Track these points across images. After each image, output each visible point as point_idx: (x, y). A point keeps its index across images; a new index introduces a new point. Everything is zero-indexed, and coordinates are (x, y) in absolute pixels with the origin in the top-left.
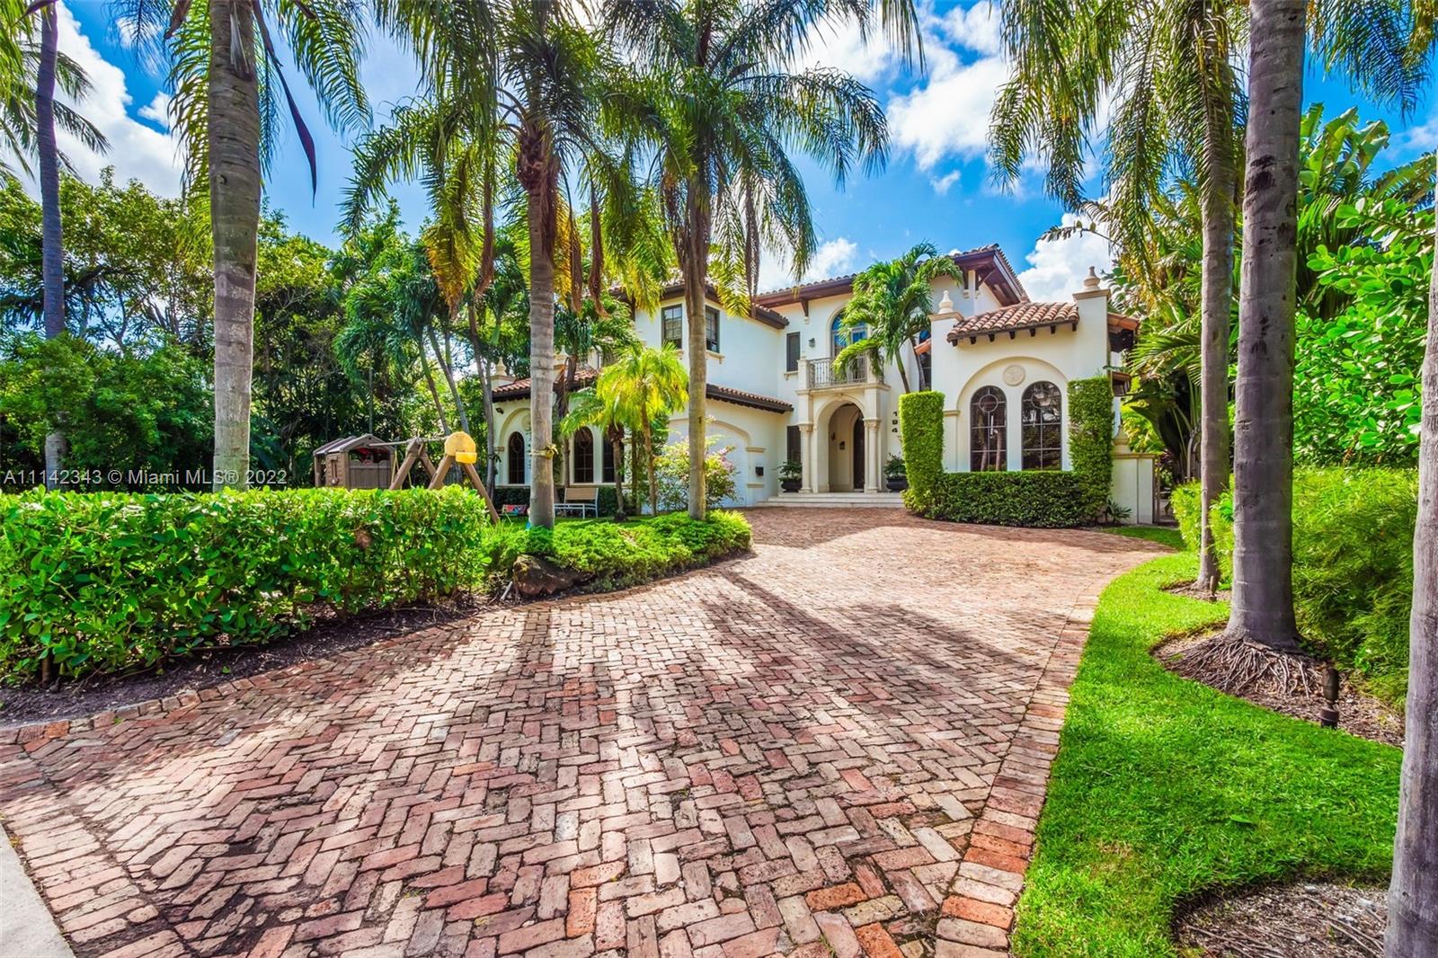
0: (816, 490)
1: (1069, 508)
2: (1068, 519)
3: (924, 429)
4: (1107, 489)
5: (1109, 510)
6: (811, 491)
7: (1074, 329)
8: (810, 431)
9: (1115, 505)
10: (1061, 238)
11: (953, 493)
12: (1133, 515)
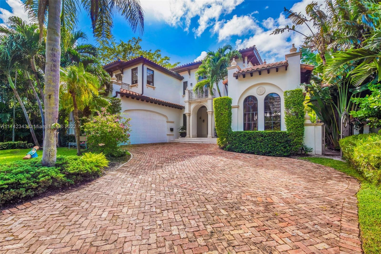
0: (191, 136)
1: (285, 148)
2: (284, 152)
3: (223, 112)
4: (302, 139)
5: (303, 149)
6: (190, 137)
7: (286, 70)
8: (190, 116)
9: (305, 146)
10: (280, 32)
11: (235, 140)
12: (314, 151)
